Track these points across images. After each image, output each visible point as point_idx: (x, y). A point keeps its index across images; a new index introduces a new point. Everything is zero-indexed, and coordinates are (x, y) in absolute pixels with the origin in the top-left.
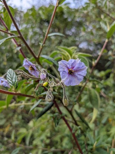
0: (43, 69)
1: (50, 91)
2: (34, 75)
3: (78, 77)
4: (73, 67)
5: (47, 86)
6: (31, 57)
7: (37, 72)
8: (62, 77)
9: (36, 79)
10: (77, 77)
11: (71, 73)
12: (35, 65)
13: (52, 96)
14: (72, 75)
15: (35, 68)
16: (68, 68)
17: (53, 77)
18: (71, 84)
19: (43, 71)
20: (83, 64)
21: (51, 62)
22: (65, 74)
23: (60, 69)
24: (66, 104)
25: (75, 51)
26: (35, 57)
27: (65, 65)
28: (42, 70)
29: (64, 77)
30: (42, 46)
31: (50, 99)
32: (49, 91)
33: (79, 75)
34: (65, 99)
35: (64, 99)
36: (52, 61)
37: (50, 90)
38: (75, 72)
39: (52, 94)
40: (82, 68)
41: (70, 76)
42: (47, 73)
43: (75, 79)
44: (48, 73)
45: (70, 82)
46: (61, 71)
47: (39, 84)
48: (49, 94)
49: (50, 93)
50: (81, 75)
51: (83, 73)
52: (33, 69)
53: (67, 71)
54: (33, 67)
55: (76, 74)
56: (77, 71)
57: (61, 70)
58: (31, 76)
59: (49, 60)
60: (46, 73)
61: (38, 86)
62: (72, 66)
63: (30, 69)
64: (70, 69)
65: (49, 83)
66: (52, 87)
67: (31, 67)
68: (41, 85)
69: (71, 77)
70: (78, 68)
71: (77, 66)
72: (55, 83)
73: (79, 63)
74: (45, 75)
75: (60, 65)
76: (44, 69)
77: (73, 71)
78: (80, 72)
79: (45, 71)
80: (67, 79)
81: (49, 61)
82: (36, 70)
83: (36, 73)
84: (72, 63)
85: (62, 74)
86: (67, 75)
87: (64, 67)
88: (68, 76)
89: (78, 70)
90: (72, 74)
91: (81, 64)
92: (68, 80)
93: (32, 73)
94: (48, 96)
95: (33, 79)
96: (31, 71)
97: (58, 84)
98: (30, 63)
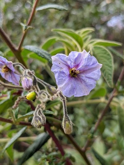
0: (27, 71)
1: (40, 109)
2: (10, 81)
3: (87, 81)
4: (77, 66)
5: (34, 99)
6: (6, 48)
7: (16, 75)
8: (59, 82)
9: (15, 89)
10: (85, 82)
11: (74, 75)
12: (13, 64)
13: (43, 117)
14: (76, 79)
15: (12, 68)
16: (69, 67)
17: (46, 85)
18: (75, 93)
19: (27, 74)
20: (94, 59)
21: (43, 58)
22: (63, 77)
23: (55, 68)
24: (69, 131)
25: (90, 37)
26: (13, 49)
27: (64, 61)
28: (25, 72)
29: (61, 81)
30: (26, 29)
31: (39, 122)
32: (38, 109)
33: (89, 78)
34: (67, 122)
35: (65, 121)
36: (44, 56)
37: (39, 107)
38: (80, 73)
39: (43, 114)
40: (93, 66)
41: (73, 80)
42: (35, 78)
43: (82, 86)
44: (37, 78)
45: (73, 89)
46: (56, 72)
47: (21, 97)
48: (37, 113)
49: (40, 111)
50: (92, 79)
51: (94, 74)
52: (8, 70)
53: (67, 72)
54: (8, 66)
55: (83, 76)
56: (84, 71)
57: (56, 70)
58: (6, 84)
59: (39, 54)
60: (33, 77)
61: (19, 101)
62: (75, 63)
63: (4, 71)
64: (73, 69)
65: (36, 94)
66: (44, 102)
67: (5, 66)
68: (23, 98)
69: (73, 82)
70: (86, 66)
71: (84, 63)
72: (49, 95)
73: (88, 59)
74: (31, 80)
75: (54, 61)
76: (30, 71)
77: (78, 72)
78: (90, 72)
79: (31, 74)
80: (67, 85)
81: (40, 56)
82: (15, 72)
83: (15, 77)
84: (74, 58)
85: (59, 77)
86: (67, 79)
87: (61, 65)
88: (69, 80)
89: (87, 70)
90: (76, 76)
91: (91, 59)
92: (70, 87)
93: (8, 78)
94: (36, 117)
95: (9, 90)
96: (6, 75)
97: (54, 97)
98: (4, 60)
